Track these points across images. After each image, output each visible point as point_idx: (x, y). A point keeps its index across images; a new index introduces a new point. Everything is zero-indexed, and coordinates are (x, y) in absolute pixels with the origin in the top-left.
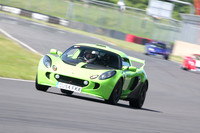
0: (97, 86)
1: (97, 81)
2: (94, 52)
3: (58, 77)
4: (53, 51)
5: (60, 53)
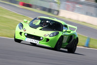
0: (48, 40)
2: (47, 22)
3: (26, 34)
4: (25, 20)
5: (29, 22)
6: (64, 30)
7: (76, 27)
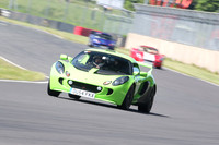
2: (104, 58)
3: (71, 83)
5: (70, 59)
7: (151, 66)
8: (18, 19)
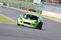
0: (34, 24)
1: (34, 23)
3: (24, 22)
4: (21, 16)
6: (39, 19)
7: (41, 18)
8: (11, 7)
